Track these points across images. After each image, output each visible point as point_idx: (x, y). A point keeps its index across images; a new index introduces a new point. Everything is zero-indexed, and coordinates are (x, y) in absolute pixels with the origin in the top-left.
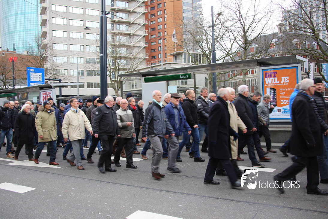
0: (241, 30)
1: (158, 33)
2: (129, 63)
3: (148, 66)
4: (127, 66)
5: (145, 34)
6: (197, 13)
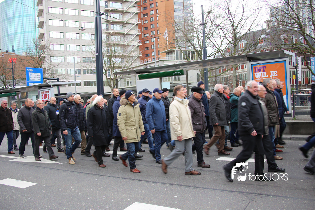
0: (230, 27)
1: (151, 32)
2: (124, 61)
3: (142, 63)
4: (122, 64)
5: (138, 33)
6: (188, 11)
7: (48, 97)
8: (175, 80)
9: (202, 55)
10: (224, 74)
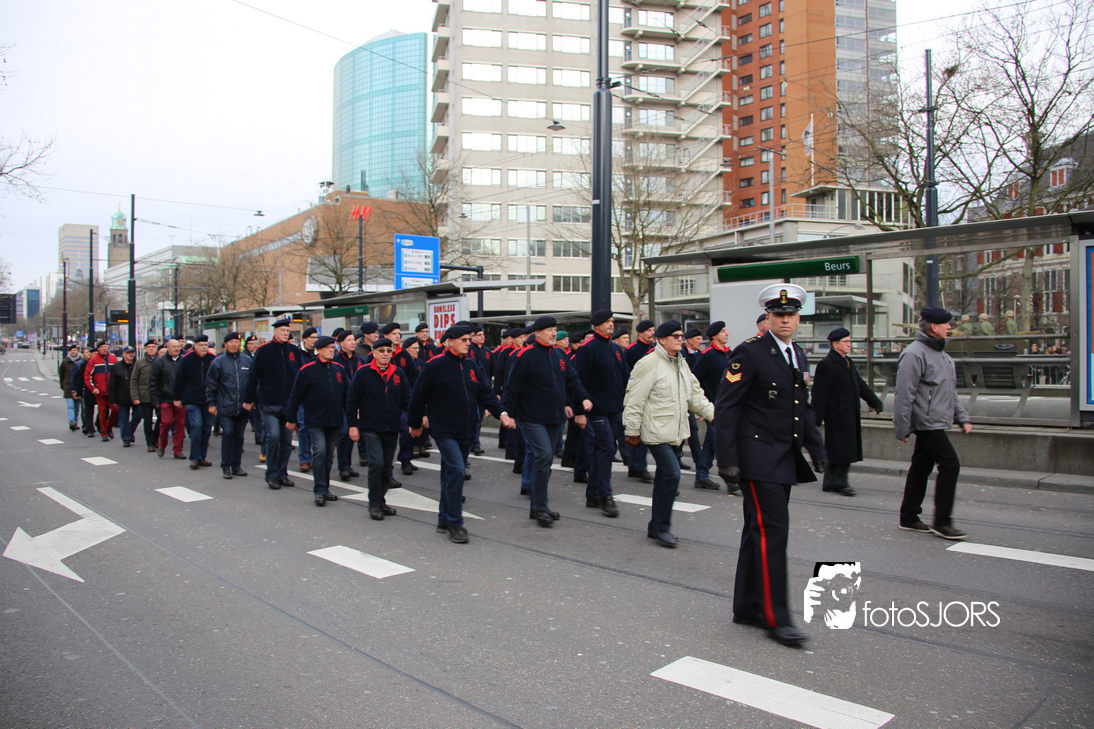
0: (1020, 118)
1: (762, 130)
2: (674, 220)
3: (729, 228)
4: (669, 228)
5: (721, 136)
6: (880, 68)
8: (832, 283)
9: (922, 208)
10: (995, 268)
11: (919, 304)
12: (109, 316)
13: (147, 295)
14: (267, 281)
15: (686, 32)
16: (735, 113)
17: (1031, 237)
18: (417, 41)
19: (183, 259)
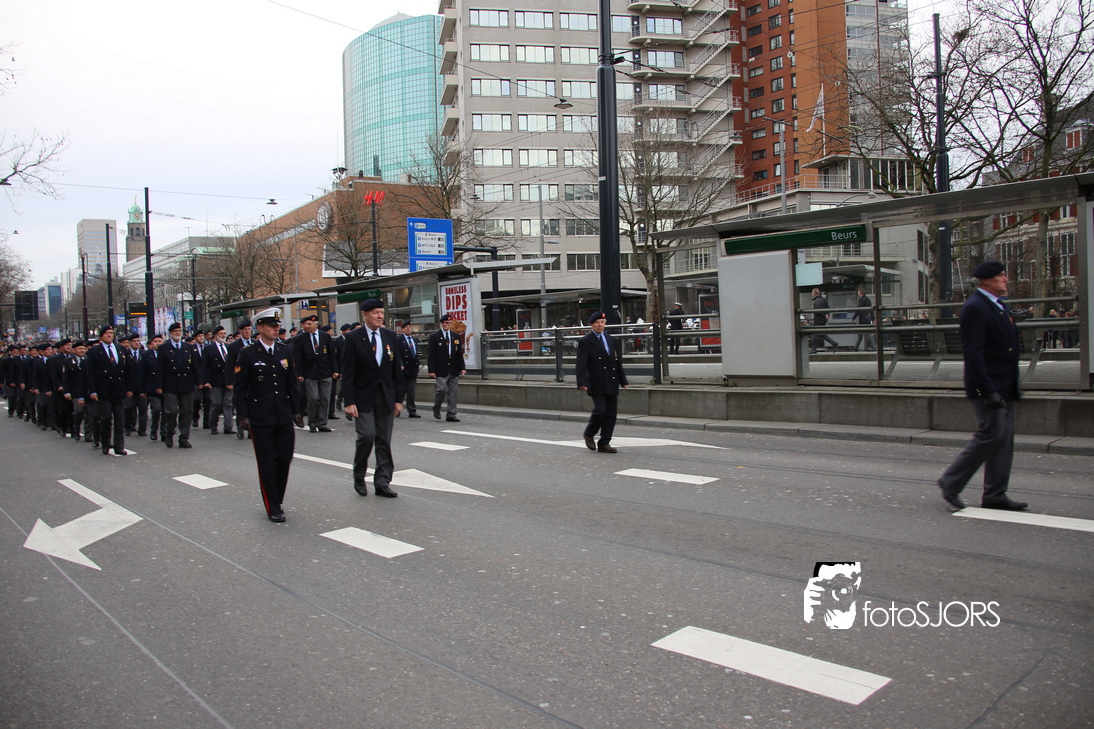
0: (1033, 81)
1: (773, 101)
2: (687, 194)
3: (742, 201)
4: (682, 203)
5: (732, 108)
6: (891, 35)
7: (462, 303)
8: (847, 253)
9: (935, 175)
10: (1010, 233)
11: (934, 271)
12: (128, 309)
13: (166, 286)
14: (283, 271)
15: (693, 5)
16: (746, 85)
17: (1045, 199)
18: (425, 24)
19: (200, 250)
